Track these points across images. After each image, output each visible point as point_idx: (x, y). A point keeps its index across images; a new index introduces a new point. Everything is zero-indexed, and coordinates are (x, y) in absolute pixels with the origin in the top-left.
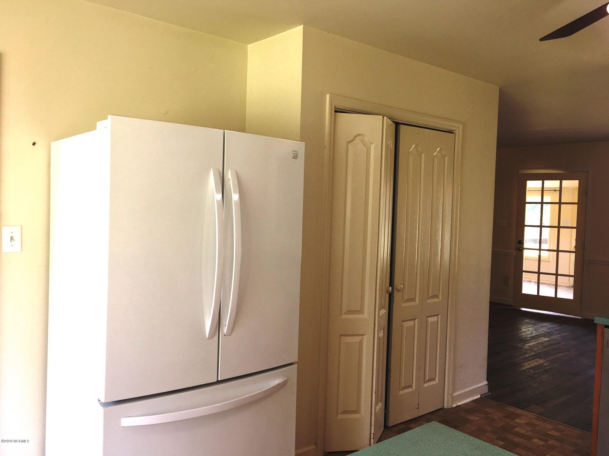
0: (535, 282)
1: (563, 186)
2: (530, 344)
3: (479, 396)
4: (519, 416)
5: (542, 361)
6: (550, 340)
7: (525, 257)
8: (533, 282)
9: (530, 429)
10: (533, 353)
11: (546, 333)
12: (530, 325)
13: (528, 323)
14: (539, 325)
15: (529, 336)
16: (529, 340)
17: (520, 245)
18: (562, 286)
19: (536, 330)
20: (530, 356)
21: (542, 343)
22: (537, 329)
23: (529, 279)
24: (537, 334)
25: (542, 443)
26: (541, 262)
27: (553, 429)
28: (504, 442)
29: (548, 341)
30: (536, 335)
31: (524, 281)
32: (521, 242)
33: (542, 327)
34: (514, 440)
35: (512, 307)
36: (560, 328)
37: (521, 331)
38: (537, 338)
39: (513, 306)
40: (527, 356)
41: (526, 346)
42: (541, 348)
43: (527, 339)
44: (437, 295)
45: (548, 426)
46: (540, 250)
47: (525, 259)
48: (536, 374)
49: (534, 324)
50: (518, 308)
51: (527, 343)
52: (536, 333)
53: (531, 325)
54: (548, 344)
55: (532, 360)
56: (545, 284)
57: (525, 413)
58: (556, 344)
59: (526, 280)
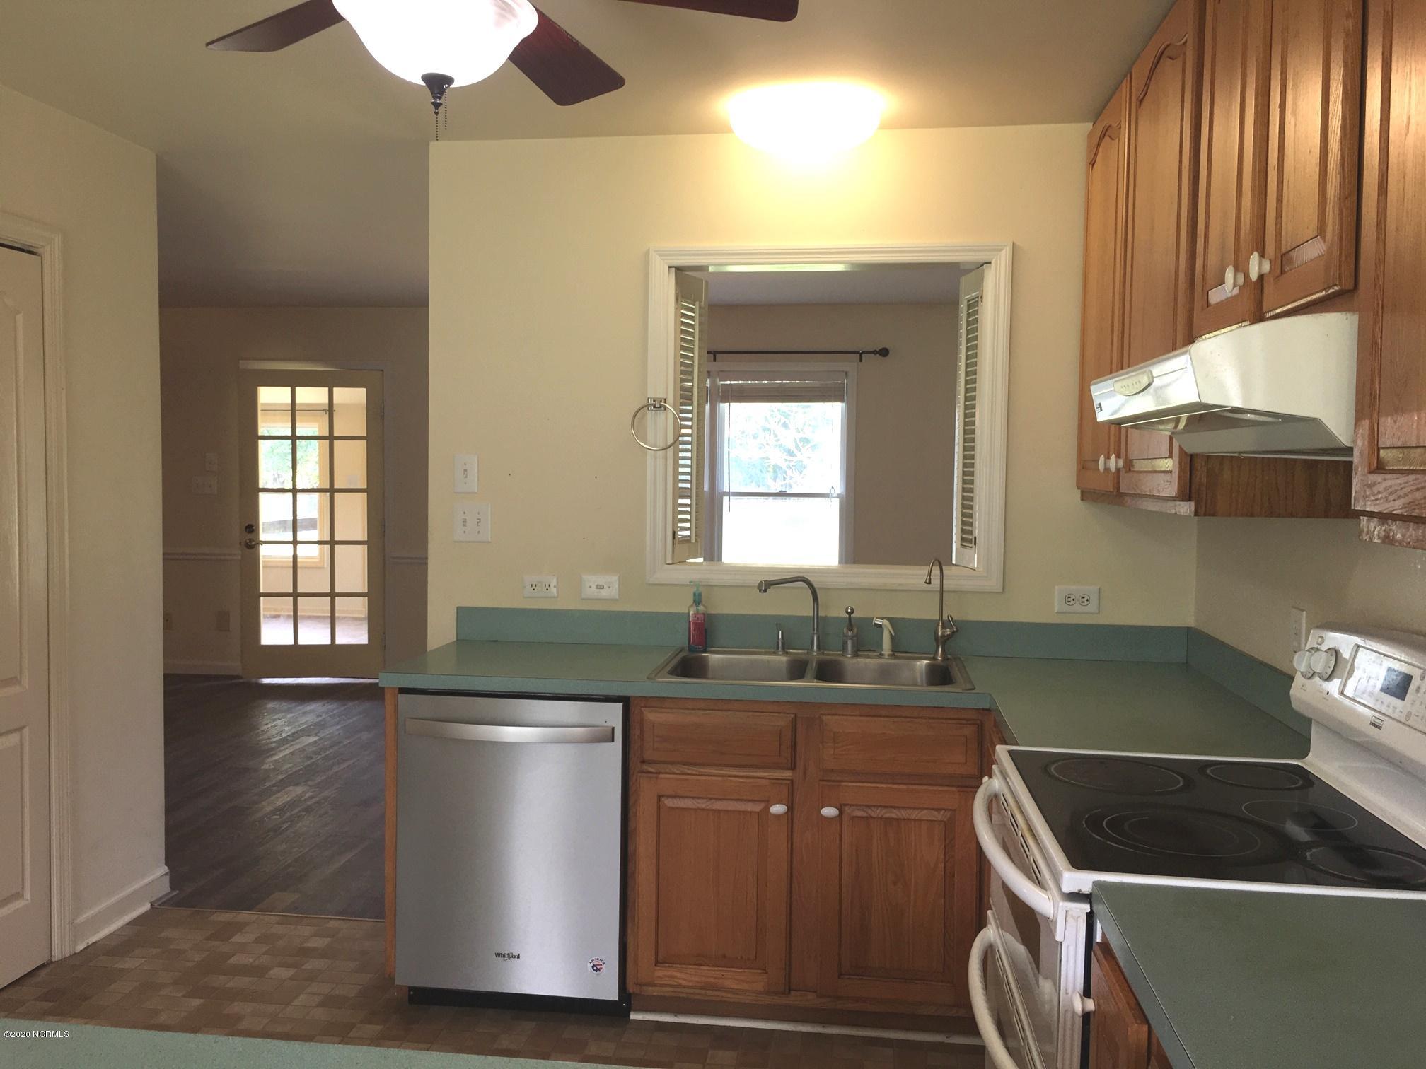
0: (289, 616)
1: (335, 402)
2: (276, 757)
3: (147, 907)
4: (240, 927)
5: (299, 790)
6: (320, 739)
7: (264, 562)
8: (283, 616)
9: (264, 948)
10: (280, 777)
11: (312, 725)
12: (278, 713)
13: (274, 711)
14: (300, 710)
15: (274, 740)
16: (273, 749)
17: (250, 536)
18: (346, 617)
19: (290, 724)
20: (273, 786)
21: (302, 750)
22: (292, 720)
23: (276, 610)
24: (293, 731)
25: (291, 972)
26: (299, 572)
27: (315, 935)
28: (202, 998)
29: (315, 742)
30: (289, 733)
31: (265, 617)
32: (252, 528)
33: (304, 713)
34: (227, 986)
35: (241, 681)
36: (343, 708)
37: (256, 732)
38: (292, 741)
39: (241, 678)
40: (268, 784)
41: (267, 764)
42: (300, 760)
43: (270, 746)
44: (16, 677)
45: (305, 931)
46: (295, 542)
47: (264, 567)
48: (284, 823)
49: (289, 711)
50: (253, 680)
51: (268, 757)
52: (290, 730)
53: (280, 715)
54: (314, 749)
55: (278, 792)
56: (310, 618)
57: (255, 917)
58: (331, 747)
59: (268, 613)
